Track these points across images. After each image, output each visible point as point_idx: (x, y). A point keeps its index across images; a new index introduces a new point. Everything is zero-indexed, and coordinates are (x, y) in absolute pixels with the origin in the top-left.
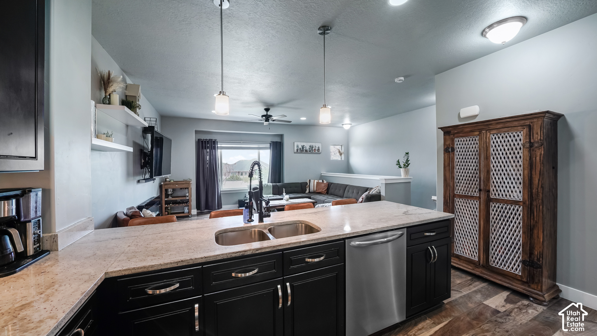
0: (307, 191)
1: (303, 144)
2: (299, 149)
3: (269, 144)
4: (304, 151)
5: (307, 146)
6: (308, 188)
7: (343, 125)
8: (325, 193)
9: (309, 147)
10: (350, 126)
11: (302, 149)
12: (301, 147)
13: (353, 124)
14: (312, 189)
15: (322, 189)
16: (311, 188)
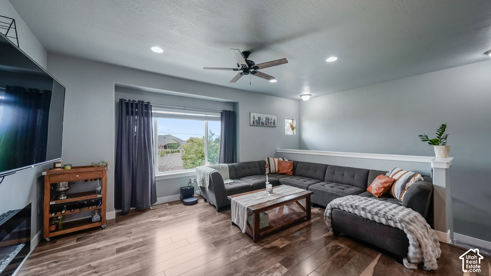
0: (267, 172)
1: (260, 115)
2: (255, 121)
3: (220, 114)
4: (261, 123)
5: (263, 118)
6: (268, 168)
7: (301, 96)
8: (291, 174)
9: (265, 119)
10: (309, 97)
11: (258, 121)
12: (258, 119)
13: (313, 95)
14: (273, 169)
15: (287, 170)
16: (271, 168)
